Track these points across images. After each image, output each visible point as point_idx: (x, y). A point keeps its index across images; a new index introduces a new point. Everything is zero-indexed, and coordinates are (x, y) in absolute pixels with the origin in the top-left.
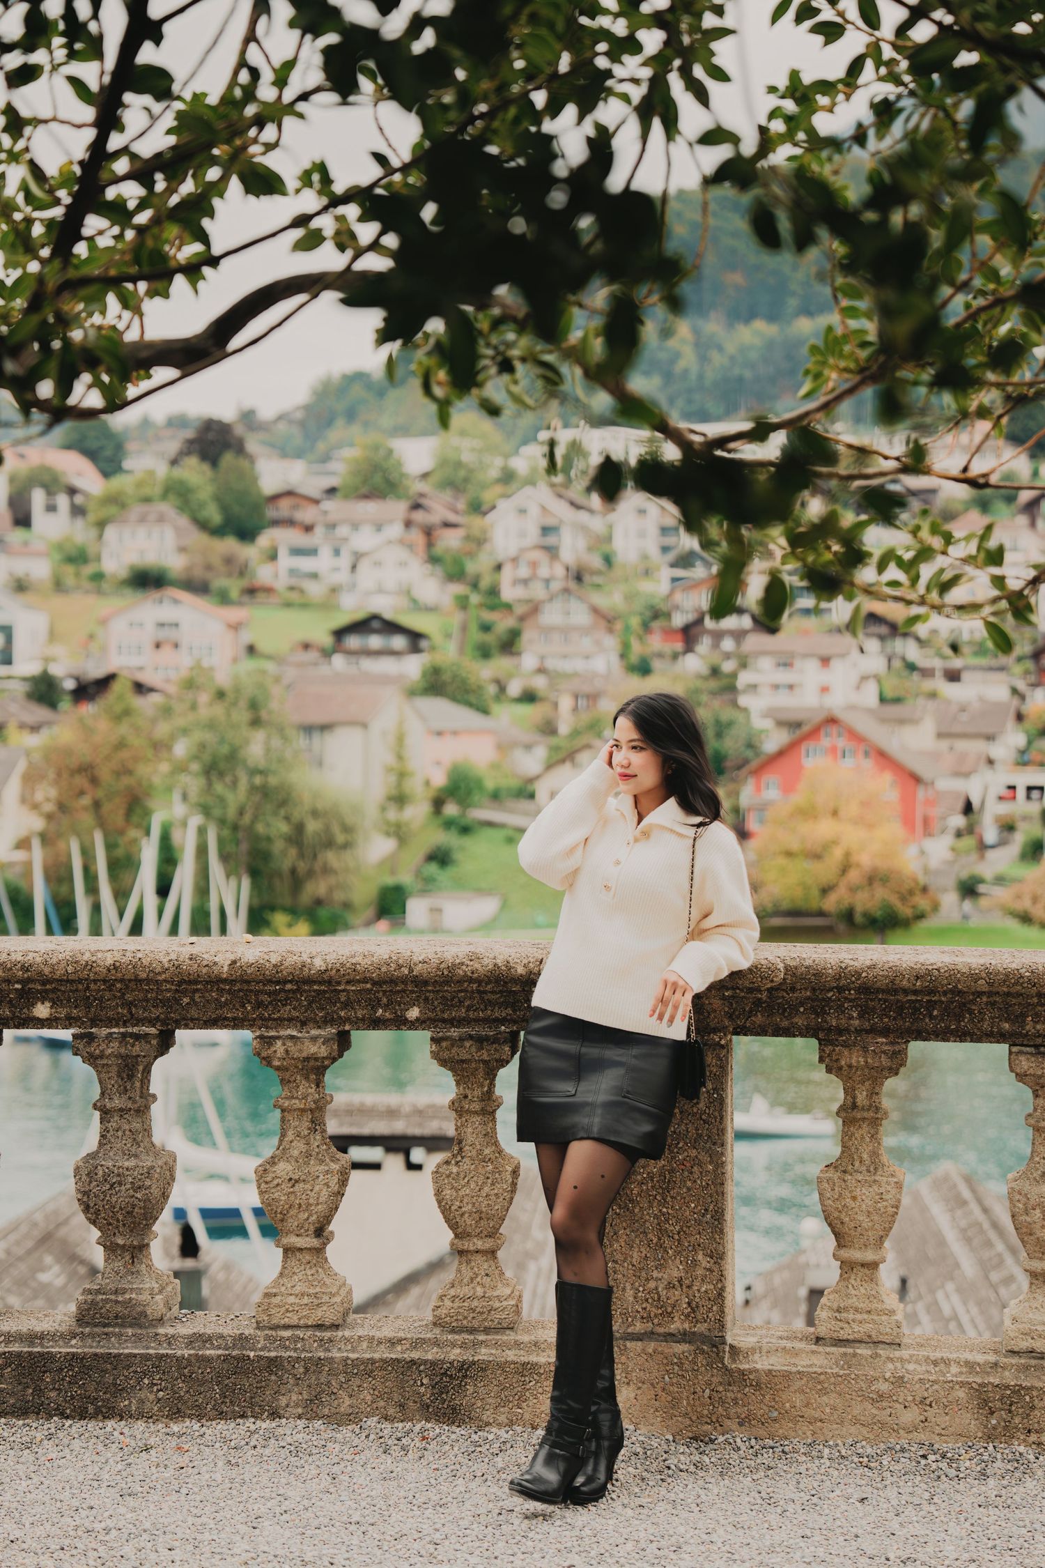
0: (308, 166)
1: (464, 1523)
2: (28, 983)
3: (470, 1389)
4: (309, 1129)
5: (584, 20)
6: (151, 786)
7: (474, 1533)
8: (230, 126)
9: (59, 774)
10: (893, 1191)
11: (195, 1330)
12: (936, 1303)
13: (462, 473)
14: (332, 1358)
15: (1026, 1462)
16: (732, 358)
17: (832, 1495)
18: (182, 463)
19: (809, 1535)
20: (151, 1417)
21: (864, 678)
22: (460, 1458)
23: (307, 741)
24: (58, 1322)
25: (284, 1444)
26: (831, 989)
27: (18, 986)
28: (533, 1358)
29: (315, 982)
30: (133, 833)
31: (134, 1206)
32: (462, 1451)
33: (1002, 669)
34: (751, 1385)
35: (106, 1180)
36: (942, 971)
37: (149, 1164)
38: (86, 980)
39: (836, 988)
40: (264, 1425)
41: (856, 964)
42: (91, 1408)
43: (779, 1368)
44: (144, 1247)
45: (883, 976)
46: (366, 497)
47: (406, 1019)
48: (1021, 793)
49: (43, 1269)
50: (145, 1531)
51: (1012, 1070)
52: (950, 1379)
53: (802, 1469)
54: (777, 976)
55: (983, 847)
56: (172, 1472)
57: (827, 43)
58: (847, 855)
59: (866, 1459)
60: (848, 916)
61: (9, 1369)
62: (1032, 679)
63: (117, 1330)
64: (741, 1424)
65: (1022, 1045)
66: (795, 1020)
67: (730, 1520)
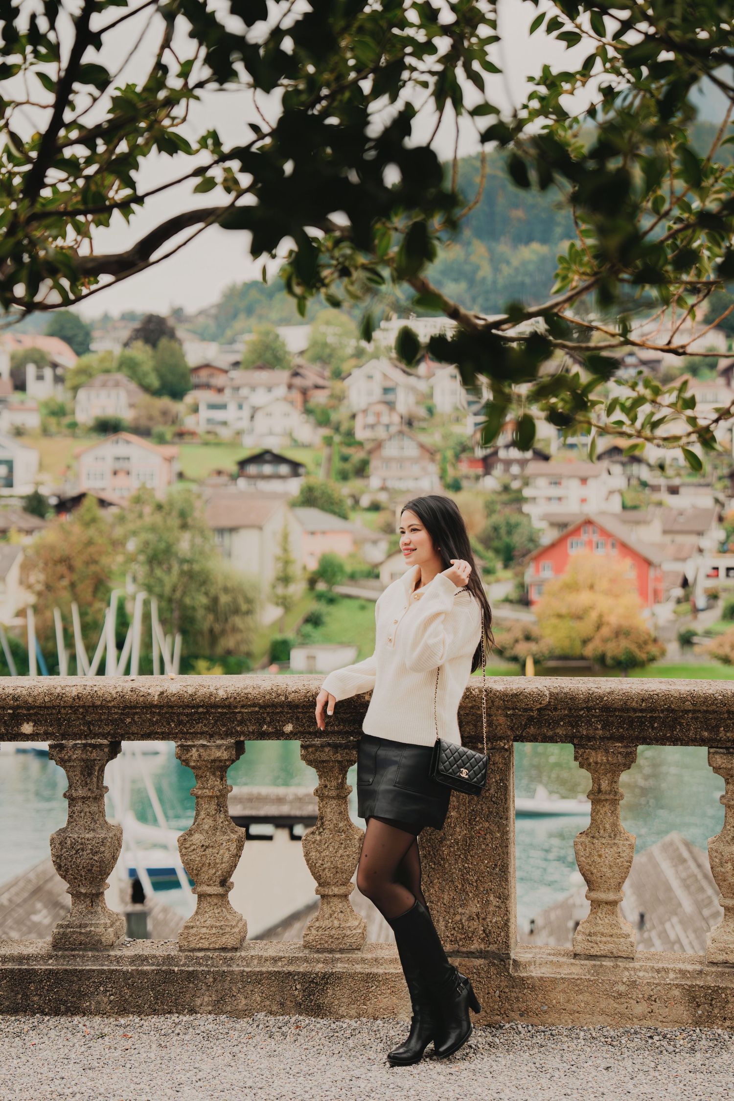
0: (204, 133)
1: (326, 1087)
2: (17, 709)
3: (330, 992)
4: (216, 810)
5: (396, 31)
6: (111, 572)
7: (333, 1094)
8: (148, 106)
9: (46, 564)
10: (628, 851)
11: (136, 953)
12: (665, 931)
13: (328, 351)
14: (233, 971)
15: (723, 1040)
16: (516, 269)
17: (586, 1065)
18: (131, 345)
19: (570, 1093)
20: (105, 1014)
21: (611, 492)
22: (323, 1041)
23: (220, 539)
24: (39, 947)
25: (199, 1032)
26: (582, 709)
27: (10, 711)
28: (375, 970)
29: (219, 707)
30: (98, 605)
31: (92, 866)
32: (325, 1035)
33: (708, 485)
34: (528, 988)
35: (73, 847)
36: (660, 695)
37: (103, 836)
38: (58, 706)
39: (586, 708)
40: (185, 1019)
41: (599, 691)
42: (63, 1008)
43: (548, 975)
44: (99, 895)
45: (618, 699)
46: (261, 368)
47: (283, 732)
48: (722, 572)
49: (35, 912)
50: (100, 1094)
51: (710, 765)
52: (669, 982)
53: (565, 1047)
54: (544, 700)
55: (696, 611)
56: (120, 1052)
57: (569, 47)
58: (601, 616)
59: (610, 1040)
60: (601, 659)
61: (5, 981)
62: (730, 492)
63: (81, 953)
64: (521, 1015)
65: (717, 747)
66: (558, 731)
67: (514, 1083)
